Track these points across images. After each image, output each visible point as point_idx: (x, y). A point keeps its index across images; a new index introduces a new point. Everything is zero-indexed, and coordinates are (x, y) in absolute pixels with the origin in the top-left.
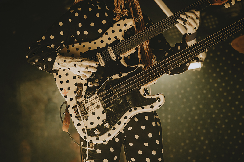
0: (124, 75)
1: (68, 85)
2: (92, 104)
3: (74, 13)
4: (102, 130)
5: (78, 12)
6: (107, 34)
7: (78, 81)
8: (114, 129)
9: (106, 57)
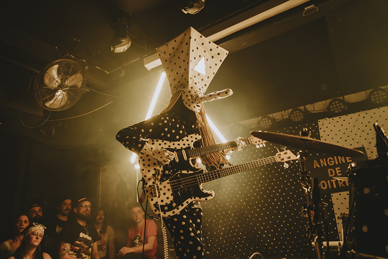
0: (190, 172)
6: (183, 140)
8: (178, 209)
9: (180, 156)
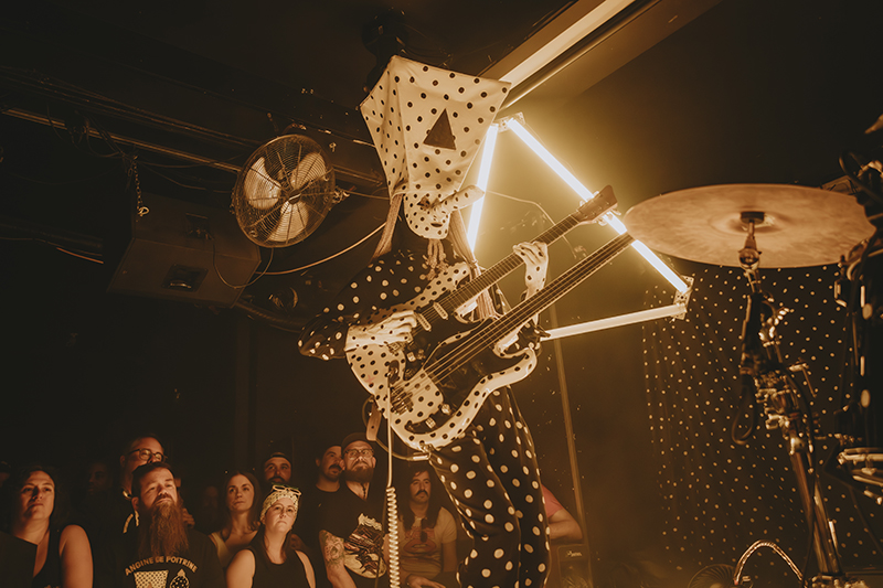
0: (463, 335)
1: (374, 368)
2: (417, 386)
3: (374, 267)
4: (440, 419)
5: (380, 265)
6: (429, 288)
7: (390, 357)
8: (459, 414)
